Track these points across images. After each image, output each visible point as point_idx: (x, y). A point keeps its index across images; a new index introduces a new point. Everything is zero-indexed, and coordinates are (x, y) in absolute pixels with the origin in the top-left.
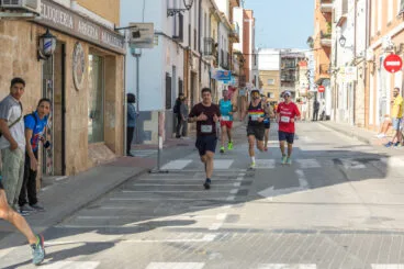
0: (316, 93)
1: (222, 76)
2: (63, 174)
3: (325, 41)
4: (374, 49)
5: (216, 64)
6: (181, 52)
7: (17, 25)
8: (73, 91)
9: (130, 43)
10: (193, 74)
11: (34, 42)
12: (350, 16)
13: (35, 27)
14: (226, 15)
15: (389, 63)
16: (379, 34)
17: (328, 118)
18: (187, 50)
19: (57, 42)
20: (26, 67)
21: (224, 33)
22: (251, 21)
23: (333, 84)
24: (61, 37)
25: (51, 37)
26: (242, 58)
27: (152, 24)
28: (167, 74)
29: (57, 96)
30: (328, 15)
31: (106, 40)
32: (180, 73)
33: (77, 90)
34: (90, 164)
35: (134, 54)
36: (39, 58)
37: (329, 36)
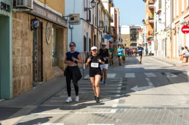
0: (147, 44)
1: (107, 37)
2: (42, 81)
3: (151, 21)
4: (176, 24)
5: (104, 32)
6: (90, 26)
7: (22, 15)
8: (46, 44)
9: (69, 22)
10: (95, 36)
11: (30, 22)
12: (163, 10)
13: (30, 16)
14: (108, 10)
15: (184, 30)
16: (177, 17)
17: (153, 54)
18: (92, 26)
19: (40, 22)
20: (26, 34)
21: (107, 18)
22: (118, 13)
23: (155, 40)
24: (41, 20)
25: (37, 20)
26: (115, 29)
27: (79, 14)
28: (84, 36)
29: (39, 47)
30: (152, 10)
31: (59, 21)
32: (90, 36)
33: (47, 43)
34: (53, 76)
35: (70, 28)
36: (32, 29)
37: (152, 19)
